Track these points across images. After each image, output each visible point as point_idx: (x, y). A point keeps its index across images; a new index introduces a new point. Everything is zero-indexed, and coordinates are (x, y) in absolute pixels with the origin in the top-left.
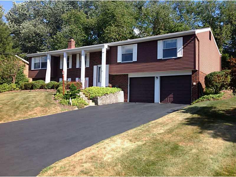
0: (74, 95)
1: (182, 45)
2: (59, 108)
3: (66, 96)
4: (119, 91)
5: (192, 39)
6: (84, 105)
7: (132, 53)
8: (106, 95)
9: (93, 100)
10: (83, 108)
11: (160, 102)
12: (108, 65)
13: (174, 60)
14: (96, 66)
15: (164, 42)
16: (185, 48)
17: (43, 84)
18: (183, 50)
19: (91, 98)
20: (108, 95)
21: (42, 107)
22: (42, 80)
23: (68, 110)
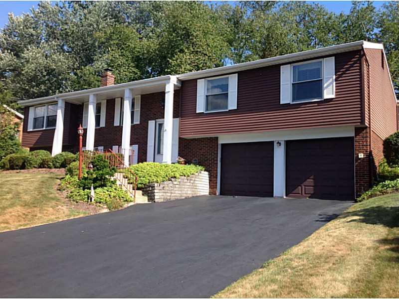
0: (100, 180)
1: (334, 74)
2: (65, 208)
3: (84, 181)
4: (200, 173)
5: (355, 59)
6: (124, 201)
7: (227, 94)
8: (173, 179)
9: (145, 190)
10: (120, 208)
11: (286, 196)
12: (178, 119)
13: (316, 105)
14: (154, 121)
15: (294, 67)
16: (340, 79)
17: (44, 158)
18: (336, 84)
19: (141, 185)
20: (176, 181)
21: (26, 207)
22: (44, 151)
23: (85, 213)
